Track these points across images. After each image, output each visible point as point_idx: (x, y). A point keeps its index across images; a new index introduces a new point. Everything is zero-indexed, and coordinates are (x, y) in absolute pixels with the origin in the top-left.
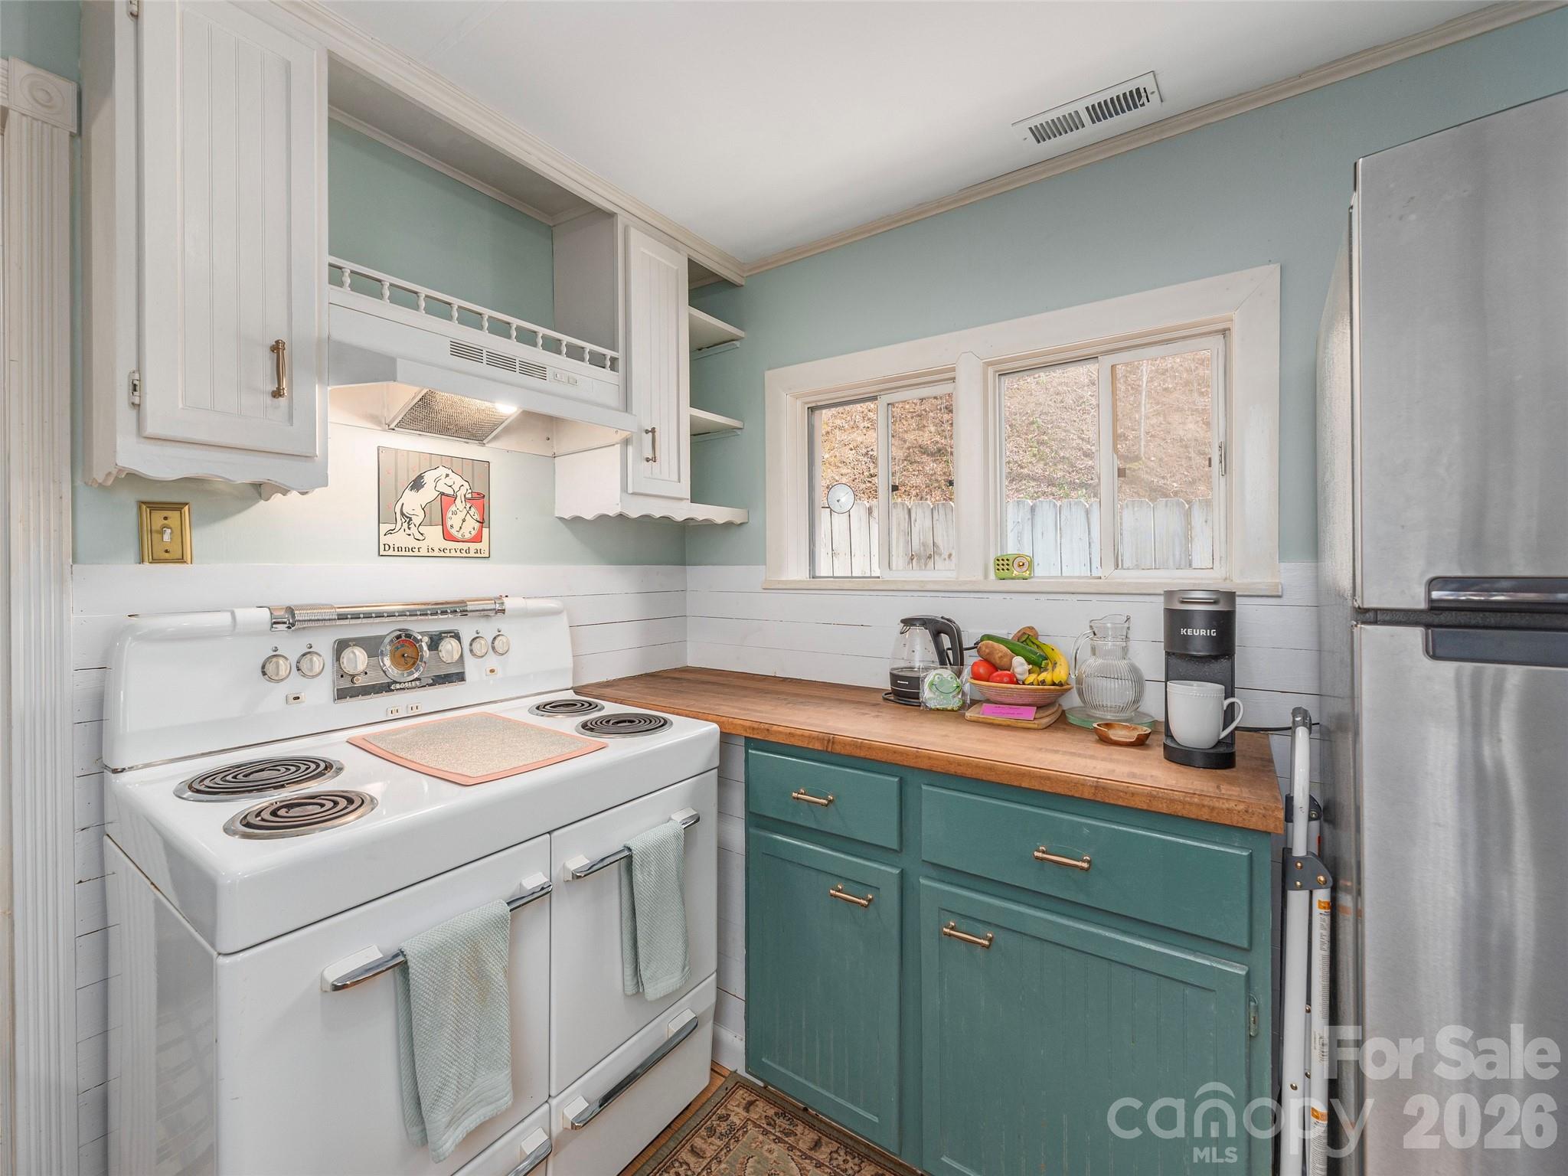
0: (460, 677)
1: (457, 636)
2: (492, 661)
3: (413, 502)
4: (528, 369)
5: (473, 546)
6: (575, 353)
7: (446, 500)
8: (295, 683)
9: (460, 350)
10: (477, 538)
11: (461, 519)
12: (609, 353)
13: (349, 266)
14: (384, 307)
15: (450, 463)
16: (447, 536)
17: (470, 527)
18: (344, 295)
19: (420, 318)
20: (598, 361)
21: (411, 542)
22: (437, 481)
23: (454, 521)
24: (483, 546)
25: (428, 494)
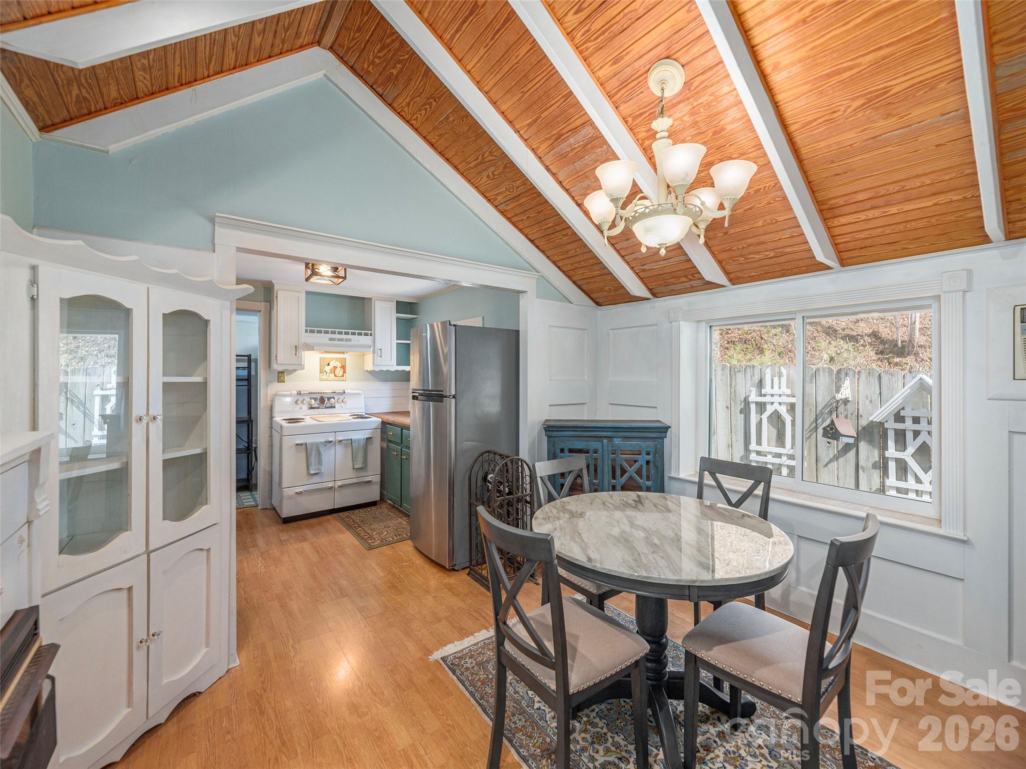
0: (334, 407)
1: (334, 398)
2: (342, 404)
3: (328, 369)
4: (347, 340)
5: (342, 378)
6: (360, 334)
7: (335, 368)
8: (301, 405)
9: (331, 339)
10: (343, 376)
11: (339, 372)
12: (369, 332)
13: (309, 329)
14: (316, 334)
15: (337, 359)
16: (335, 376)
17: (341, 373)
18: (308, 334)
19: (323, 335)
20: (366, 335)
21: (327, 377)
22: (333, 364)
23: (337, 372)
24: (344, 378)
25: (331, 366)
